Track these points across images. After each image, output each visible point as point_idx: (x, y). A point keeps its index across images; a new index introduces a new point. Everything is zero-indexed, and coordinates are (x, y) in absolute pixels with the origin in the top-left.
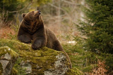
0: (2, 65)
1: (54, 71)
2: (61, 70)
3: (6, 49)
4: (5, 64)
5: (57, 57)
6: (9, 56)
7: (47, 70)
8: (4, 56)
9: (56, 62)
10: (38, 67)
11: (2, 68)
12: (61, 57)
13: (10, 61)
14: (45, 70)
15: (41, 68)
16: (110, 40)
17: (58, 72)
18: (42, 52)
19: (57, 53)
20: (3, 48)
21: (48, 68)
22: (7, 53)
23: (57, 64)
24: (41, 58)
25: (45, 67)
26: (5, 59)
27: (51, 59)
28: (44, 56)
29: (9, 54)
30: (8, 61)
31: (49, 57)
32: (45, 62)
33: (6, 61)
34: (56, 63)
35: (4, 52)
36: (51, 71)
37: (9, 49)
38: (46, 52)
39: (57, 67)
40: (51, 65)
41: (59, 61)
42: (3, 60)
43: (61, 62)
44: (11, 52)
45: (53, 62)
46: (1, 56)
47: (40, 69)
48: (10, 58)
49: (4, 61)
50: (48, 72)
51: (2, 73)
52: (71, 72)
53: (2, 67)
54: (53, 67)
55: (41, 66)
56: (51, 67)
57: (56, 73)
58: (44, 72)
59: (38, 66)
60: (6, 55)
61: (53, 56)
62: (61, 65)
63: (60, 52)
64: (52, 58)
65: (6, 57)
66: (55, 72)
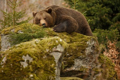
0: (54, 58)
1: (84, 58)
2: (91, 57)
3: (57, 40)
4: (57, 57)
5: (87, 43)
6: (61, 47)
7: (78, 58)
8: (56, 48)
9: (87, 48)
10: (68, 55)
11: (55, 62)
12: (92, 43)
13: (62, 53)
14: (76, 58)
15: (71, 56)
16: (104, 14)
17: (88, 60)
18: (71, 37)
19: (88, 38)
20: (54, 39)
21: (79, 56)
22: (59, 45)
23: (88, 50)
24: (71, 44)
25: (76, 54)
26: (57, 51)
27: (81, 46)
28: (73, 42)
29: (62, 46)
30: (61, 53)
31: (79, 43)
32: (75, 49)
33: (59, 53)
34: (86, 50)
35: (55, 43)
36: (81, 59)
37: (61, 40)
38: (76, 37)
39: (88, 54)
40: (82, 52)
41: (90, 48)
42: (55, 53)
43: (92, 48)
44: (63, 43)
45: (83, 49)
46: (53, 48)
47: (69, 57)
48: (62, 50)
49: (57, 53)
50: (78, 60)
51: (55, 66)
52: (101, 59)
53: (55, 60)
54: (84, 54)
55: (72, 54)
56: (81, 54)
57: (87, 61)
58: (74, 60)
59: (68, 53)
60: (58, 46)
61: (83, 42)
62: (92, 52)
63: (91, 38)
64: (82, 44)
65: (59, 49)
66: (86, 59)
